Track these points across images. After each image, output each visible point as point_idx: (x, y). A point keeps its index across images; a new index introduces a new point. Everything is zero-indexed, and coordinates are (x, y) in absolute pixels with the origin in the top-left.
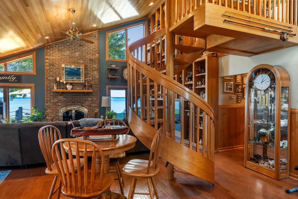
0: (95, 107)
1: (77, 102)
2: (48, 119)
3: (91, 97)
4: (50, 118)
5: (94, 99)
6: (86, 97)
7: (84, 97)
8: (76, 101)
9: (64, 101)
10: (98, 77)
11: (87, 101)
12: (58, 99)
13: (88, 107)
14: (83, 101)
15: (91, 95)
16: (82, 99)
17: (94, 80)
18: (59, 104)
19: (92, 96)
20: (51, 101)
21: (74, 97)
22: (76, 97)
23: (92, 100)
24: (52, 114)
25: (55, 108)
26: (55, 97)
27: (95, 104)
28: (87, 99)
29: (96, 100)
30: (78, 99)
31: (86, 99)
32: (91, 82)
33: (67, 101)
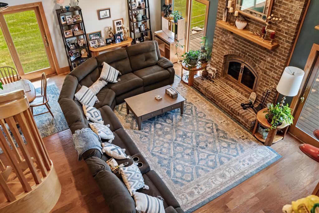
0: (273, 78)
1: (249, 55)
2: (212, 62)
3: (272, 57)
4: (214, 61)
5: (276, 63)
6: (264, 53)
7: (261, 52)
8: (248, 52)
9: (233, 44)
10: (298, 18)
11: (262, 59)
12: (227, 38)
13: (262, 72)
14: (257, 57)
15: (273, 53)
16: (257, 53)
17: (289, 22)
18: (226, 46)
19: (274, 55)
20: (218, 36)
21: (247, 45)
22: (249, 46)
23: (272, 64)
24: (218, 58)
25: (220, 49)
26: (224, 33)
27: (275, 72)
28: (264, 57)
29: (279, 68)
30: (251, 50)
31: (262, 56)
32: (282, 26)
33: (237, 46)
